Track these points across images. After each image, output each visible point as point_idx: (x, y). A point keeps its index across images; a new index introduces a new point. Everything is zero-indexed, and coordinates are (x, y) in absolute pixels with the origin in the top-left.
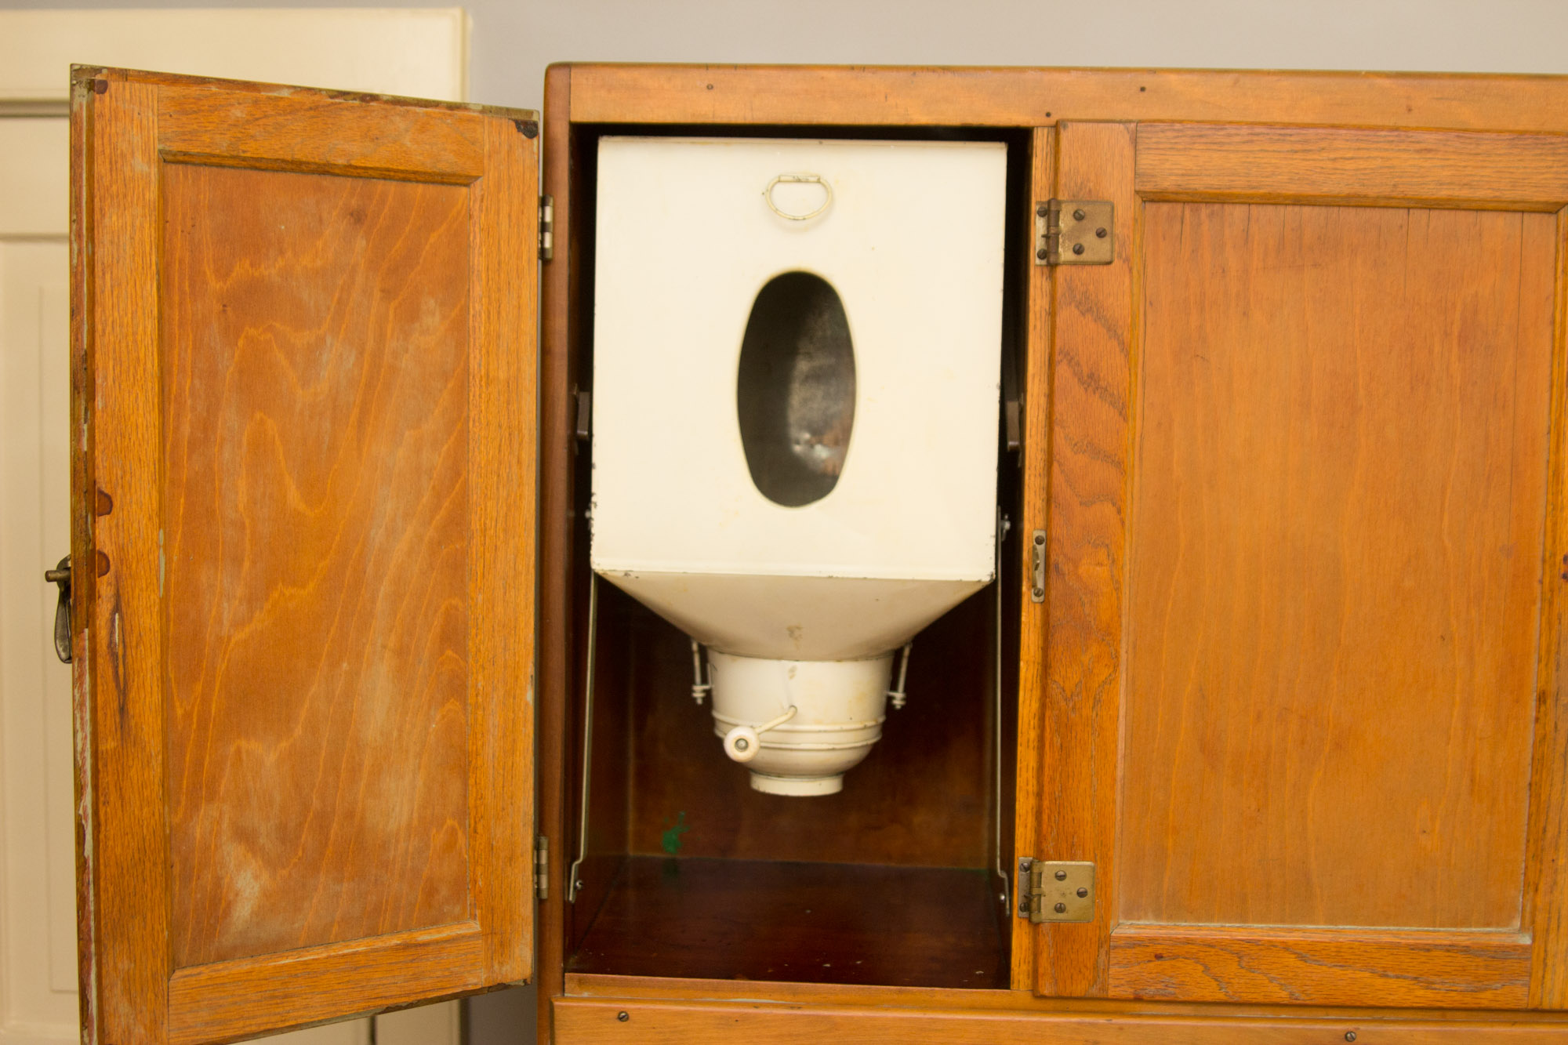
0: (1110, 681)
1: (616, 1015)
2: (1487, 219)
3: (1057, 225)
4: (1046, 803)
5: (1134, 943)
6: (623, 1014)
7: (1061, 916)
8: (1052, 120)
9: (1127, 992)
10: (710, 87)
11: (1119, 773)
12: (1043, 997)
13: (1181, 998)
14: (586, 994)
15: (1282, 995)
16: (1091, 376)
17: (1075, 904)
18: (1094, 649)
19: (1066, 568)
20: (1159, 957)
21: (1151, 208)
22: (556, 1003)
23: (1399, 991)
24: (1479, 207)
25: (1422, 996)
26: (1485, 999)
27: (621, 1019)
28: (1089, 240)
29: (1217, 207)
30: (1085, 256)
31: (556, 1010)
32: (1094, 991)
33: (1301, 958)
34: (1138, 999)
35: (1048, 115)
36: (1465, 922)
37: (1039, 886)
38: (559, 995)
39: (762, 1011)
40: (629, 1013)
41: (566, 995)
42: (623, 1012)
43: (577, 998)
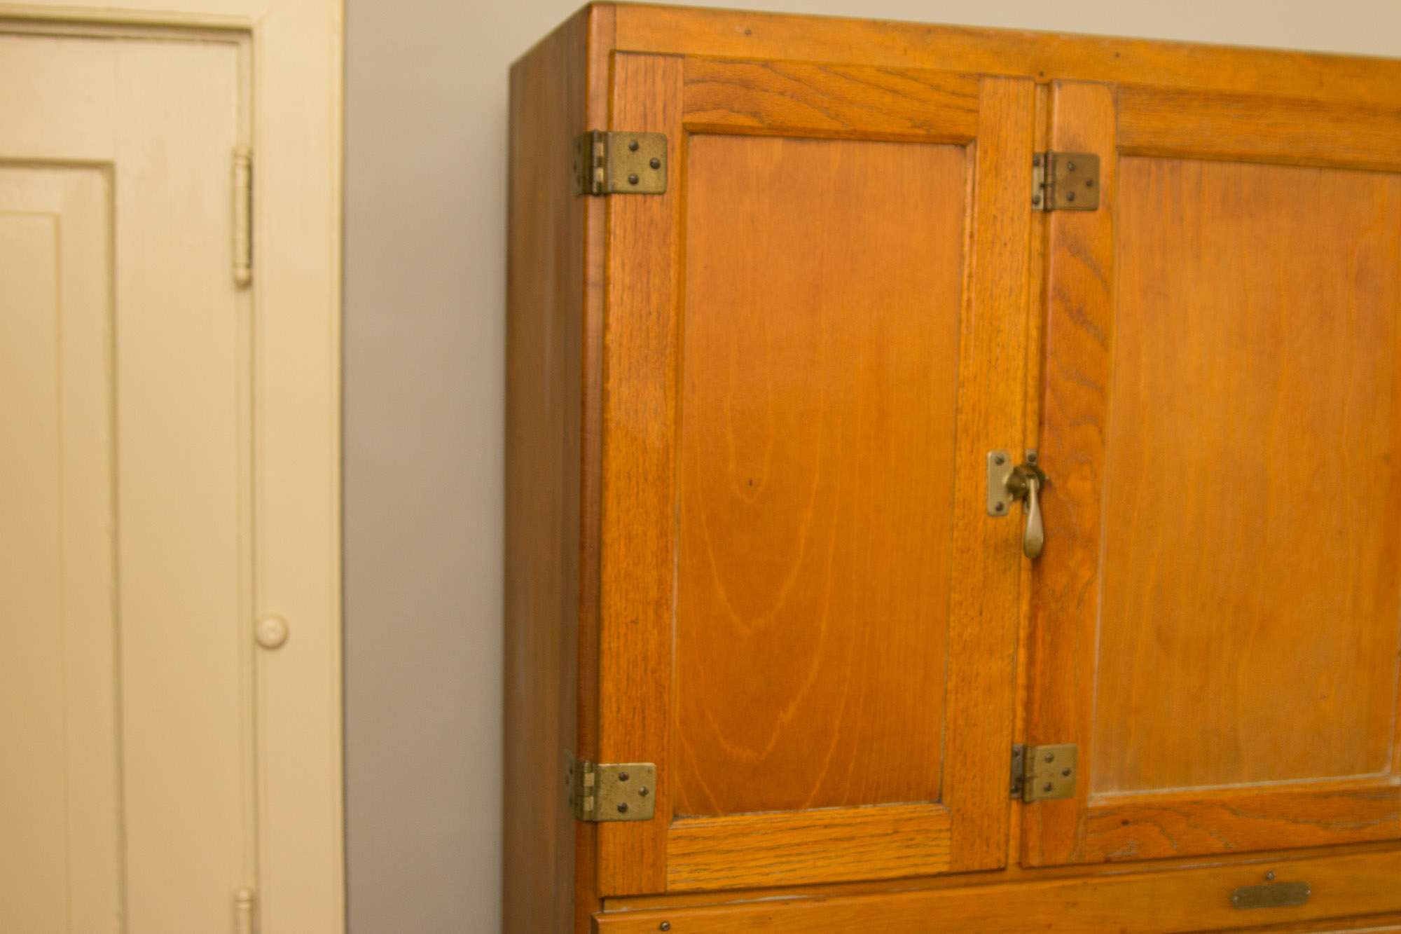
0: (1090, 583)
1: (656, 925)
2: (1376, 179)
3: (1054, 174)
5: (1107, 812)
6: (665, 924)
8: (1046, 79)
9: (1099, 856)
11: (1096, 664)
12: (1032, 868)
13: (1142, 856)
14: (624, 909)
15: (1218, 846)
16: (1080, 311)
17: (1060, 782)
18: (1079, 554)
19: (1057, 483)
20: (1125, 823)
21: (1125, 162)
22: (599, 920)
23: (1306, 834)
24: (1372, 170)
25: (1322, 836)
26: (1368, 834)
27: (662, 929)
28: (1080, 189)
29: (1176, 162)
30: (1077, 202)
31: (601, 928)
32: (1074, 859)
33: (1234, 812)
34: (1108, 861)
35: (1042, 74)
36: (1350, 771)
37: (1032, 770)
38: (599, 912)
39: (791, 907)
40: (671, 923)
41: (606, 911)
42: (663, 923)
43: (618, 913)
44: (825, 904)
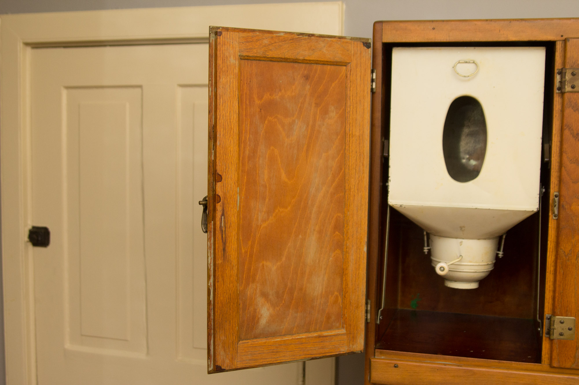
1: (393, 365)
3: (565, 78)
4: (557, 294)
6: (396, 365)
7: (562, 337)
8: (564, 38)
10: (434, 29)
12: (554, 367)
14: (383, 357)
16: (578, 134)
17: (567, 333)
18: (577, 237)
19: (566, 207)
22: (372, 360)
27: (395, 367)
30: (575, 89)
31: (372, 362)
32: (574, 366)
35: (562, 36)
37: (553, 325)
38: (373, 357)
39: (447, 367)
40: (398, 365)
41: (375, 357)
42: (396, 364)
43: (380, 359)
44: (461, 368)
